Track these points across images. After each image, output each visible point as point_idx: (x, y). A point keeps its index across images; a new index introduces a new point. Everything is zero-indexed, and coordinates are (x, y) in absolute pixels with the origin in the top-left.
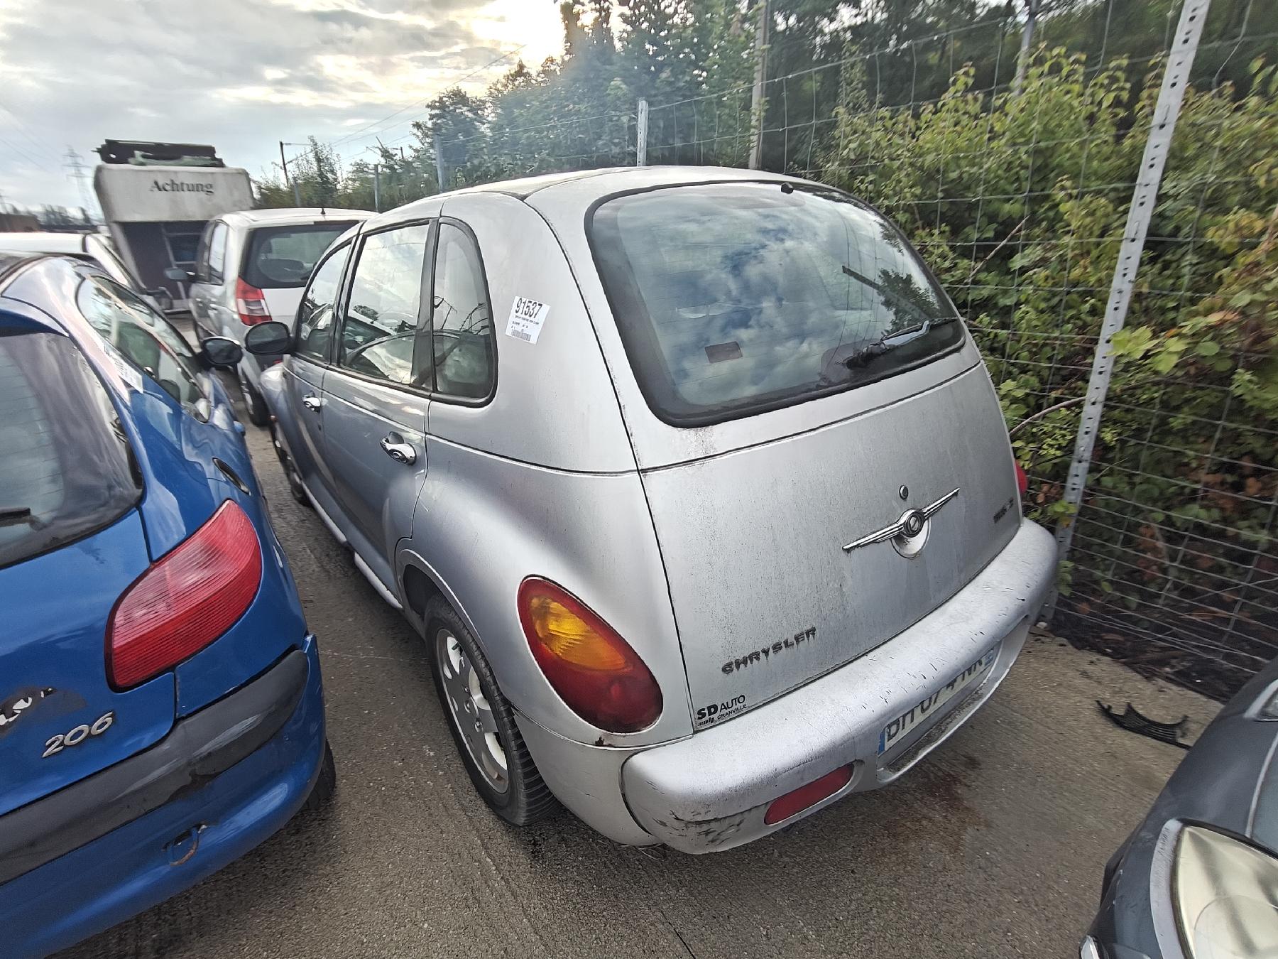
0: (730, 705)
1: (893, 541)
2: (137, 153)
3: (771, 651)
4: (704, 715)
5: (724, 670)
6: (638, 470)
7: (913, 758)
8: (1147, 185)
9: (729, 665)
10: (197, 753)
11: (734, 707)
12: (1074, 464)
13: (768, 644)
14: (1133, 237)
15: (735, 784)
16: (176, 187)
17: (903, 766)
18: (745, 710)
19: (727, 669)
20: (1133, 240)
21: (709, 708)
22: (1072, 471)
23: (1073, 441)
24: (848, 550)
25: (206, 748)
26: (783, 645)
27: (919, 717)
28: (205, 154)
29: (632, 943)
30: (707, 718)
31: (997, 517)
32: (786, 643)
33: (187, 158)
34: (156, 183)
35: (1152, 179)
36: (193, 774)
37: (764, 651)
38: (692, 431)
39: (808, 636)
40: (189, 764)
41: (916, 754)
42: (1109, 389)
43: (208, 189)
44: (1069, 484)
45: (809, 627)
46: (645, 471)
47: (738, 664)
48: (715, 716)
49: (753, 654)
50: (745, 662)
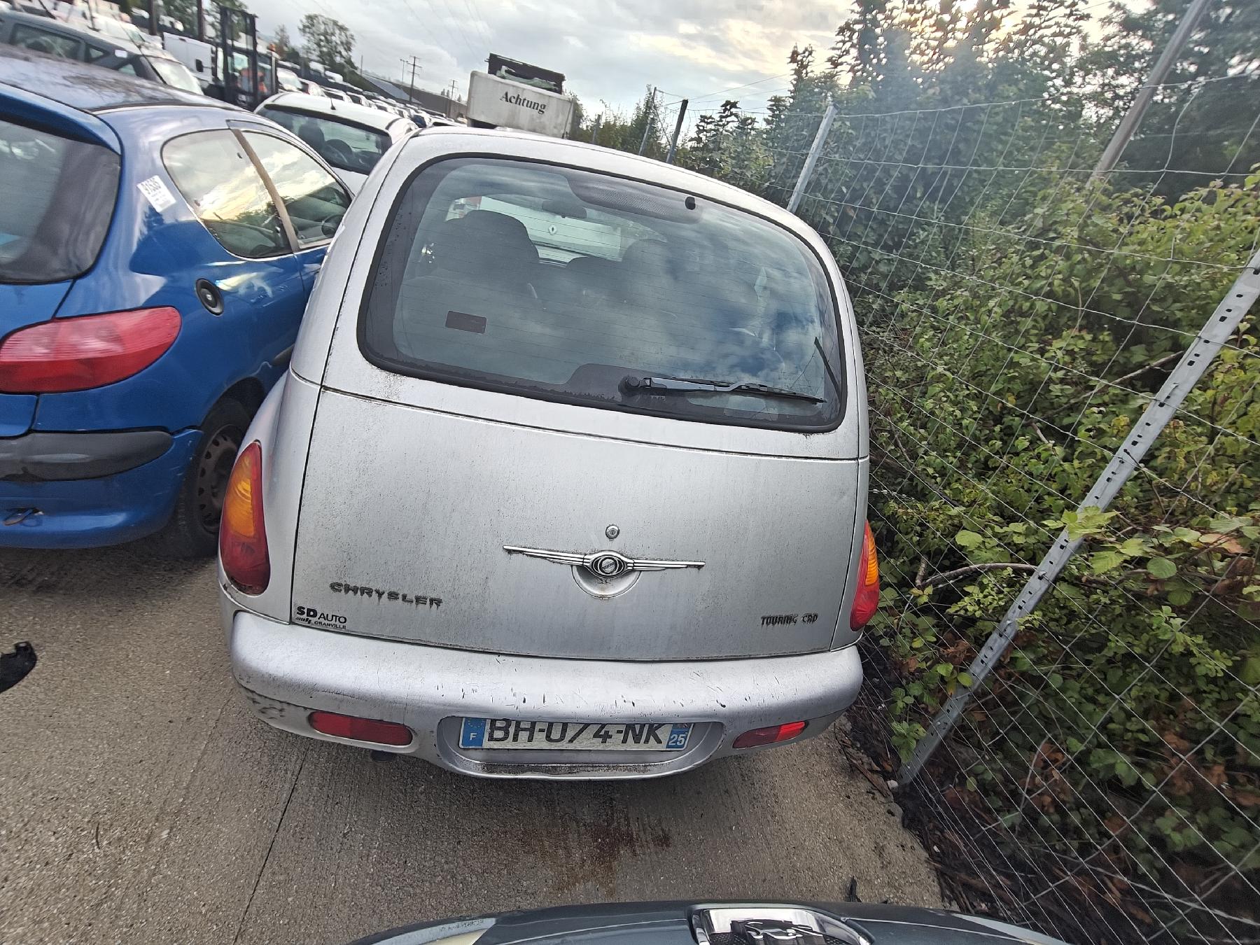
0: (330, 618)
1: (575, 568)
2: (504, 68)
3: (385, 595)
4: (303, 613)
5: (332, 586)
6: (322, 386)
7: (515, 773)
8: (1207, 342)
9: (340, 585)
10: (30, 457)
11: (333, 622)
12: (995, 636)
13: (387, 588)
14: (1162, 401)
15: (276, 673)
16: (519, 100)
17: (500, 772)
18: (343, 631)
19: (335, 587)
20: (1162, 405)
21: (309, 610)
22: (990, 642)
23: (1004, 610)
24: (510, 552)
25: (37, 457)
26: (400, 596)
27: (540, 742)
28: (554, 81)
29: (260, 772)
30: (305, 616)
31: (772, 620)
32: (404, 597)
33: (537, 80)
34: (506, 94)
35: (1215, 336)
36: (24, 469)
37: (377, 592)
38: (384, 374)
39: (431, 604)
40: (22, 461)
41: (523, 772)
42: (1064, 568)
43: (541, 109)
44: (981, 656)
45: (434, 596)
46: (327, 388)
47: (347, 589)
48: (313, 620)
49: (366, 589)
50: (355, 590)
